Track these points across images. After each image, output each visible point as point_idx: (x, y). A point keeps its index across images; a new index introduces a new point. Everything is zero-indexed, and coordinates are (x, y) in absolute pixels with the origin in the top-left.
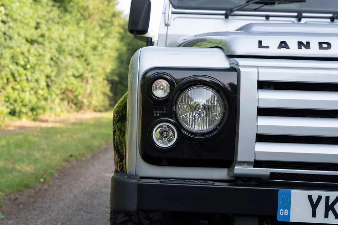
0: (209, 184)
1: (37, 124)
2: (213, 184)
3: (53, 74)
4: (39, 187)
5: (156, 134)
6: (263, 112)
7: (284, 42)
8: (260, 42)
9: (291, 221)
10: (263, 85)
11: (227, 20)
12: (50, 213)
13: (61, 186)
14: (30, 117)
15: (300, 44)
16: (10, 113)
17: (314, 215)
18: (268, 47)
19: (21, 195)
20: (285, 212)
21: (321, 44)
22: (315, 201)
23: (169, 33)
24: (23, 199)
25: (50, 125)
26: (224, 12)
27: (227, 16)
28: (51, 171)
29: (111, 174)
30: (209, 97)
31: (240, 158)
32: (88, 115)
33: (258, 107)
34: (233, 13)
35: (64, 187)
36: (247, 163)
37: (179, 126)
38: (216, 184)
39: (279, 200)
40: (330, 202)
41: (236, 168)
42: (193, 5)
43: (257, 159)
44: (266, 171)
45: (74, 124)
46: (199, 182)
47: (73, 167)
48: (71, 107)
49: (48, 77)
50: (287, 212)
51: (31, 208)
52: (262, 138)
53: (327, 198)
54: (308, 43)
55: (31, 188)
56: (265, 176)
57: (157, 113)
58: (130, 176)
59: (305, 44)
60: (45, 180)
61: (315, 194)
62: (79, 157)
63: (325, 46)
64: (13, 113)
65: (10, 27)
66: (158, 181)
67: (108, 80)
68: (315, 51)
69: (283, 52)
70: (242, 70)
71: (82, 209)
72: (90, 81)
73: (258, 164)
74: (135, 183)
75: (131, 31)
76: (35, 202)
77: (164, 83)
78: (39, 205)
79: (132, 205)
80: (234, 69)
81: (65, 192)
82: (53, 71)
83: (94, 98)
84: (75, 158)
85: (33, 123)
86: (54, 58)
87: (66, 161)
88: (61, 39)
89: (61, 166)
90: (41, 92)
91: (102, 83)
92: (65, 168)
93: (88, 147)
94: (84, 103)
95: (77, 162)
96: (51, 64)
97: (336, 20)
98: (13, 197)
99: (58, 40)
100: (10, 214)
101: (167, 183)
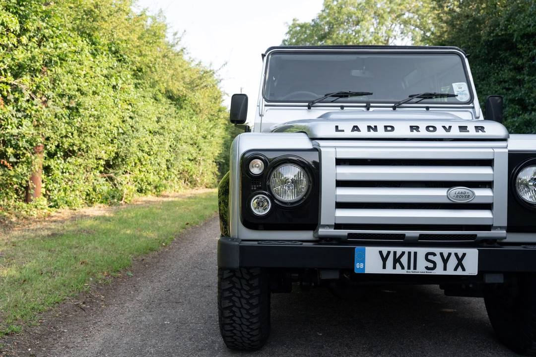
0: (298, 245)
1: (160, 199)
2: (301, 244)
3: (172, 159)
4: (162, 250)
5: (253, 203)
6: (341, 184)
7: (357, 127)
8: (337, 127)
9: (366, 273)
10: (340, 162)
11: (309, 110)
12: (170, 270)
13: (179, 248)
14: (154, 193)
15: (369, 128)
16: (138, 191)
17: (384, 267)
18: (343, 131)
19: (147, 257)
20: (361, 266)
21: (386, 127)
22: (385, 255)
23: (262, 122)
24: (148, 260)
25: (170, 199)
26: (307, 104)
27: (309, 107)
28: (171, 236)
29: (218, 238)
30: (296, 173)
31: (322, 222)
32: (201, 191)
33: (336, 181)
34: (314, 105)
35: (182, 249)
36: (329, 226)
37: (272, 197)
38: (304, 244)
39: (356, 256)
40: (397, 256)
41: (320, 230)
42: (282, 99)
43: (337, 222)
44: (344, 232)
45: (189, 198)
46: (290, 243)
47: (189, 233)
48: (187, 184)
49: (167, 161)
50: (362, 266)
51: (155, 267)
52: (340, 205)
53: (395, 253)
54: (376, 127)
55: (155, 251)
56: (344, 236)
57: (254, 187)
58: (233, 239)
59: (373, 127)
60: (166, 244)
61: (385, 250)
62: (194, 225)
63: (389, 129)
64: (140, 191)
65: (136, 122)
66: (256, 243)
67: (216, 162)
68: (381, 133)
69: (356, 134)
70: (322, 149)
71: (196, 267)
72: (202, 163)
73: (338, 226)
74: (237, 245)
75: (232, 121)
76: (158, 262)
77: (259, 162)
78: (162, 265)
79: (236, 263)
80: (316, 149)
81: (182, 254)
82: (172, 156)
83: (206, 177)
84: (191, 225)
85: (157, 198)
86: (172, 145)
87: (183, 228)
88: (177, 131)
89: (180, 232)
90: (163, 173)
91: (211, 165)
92: (183, 233)
93: (201, 216)
94: (197, 181)
95: (192, 228)
96: (170, 150)
97: (397, 109)
98: (140, 259)
99: (176, 131)
100: (138, 272)
101: (264, 244)
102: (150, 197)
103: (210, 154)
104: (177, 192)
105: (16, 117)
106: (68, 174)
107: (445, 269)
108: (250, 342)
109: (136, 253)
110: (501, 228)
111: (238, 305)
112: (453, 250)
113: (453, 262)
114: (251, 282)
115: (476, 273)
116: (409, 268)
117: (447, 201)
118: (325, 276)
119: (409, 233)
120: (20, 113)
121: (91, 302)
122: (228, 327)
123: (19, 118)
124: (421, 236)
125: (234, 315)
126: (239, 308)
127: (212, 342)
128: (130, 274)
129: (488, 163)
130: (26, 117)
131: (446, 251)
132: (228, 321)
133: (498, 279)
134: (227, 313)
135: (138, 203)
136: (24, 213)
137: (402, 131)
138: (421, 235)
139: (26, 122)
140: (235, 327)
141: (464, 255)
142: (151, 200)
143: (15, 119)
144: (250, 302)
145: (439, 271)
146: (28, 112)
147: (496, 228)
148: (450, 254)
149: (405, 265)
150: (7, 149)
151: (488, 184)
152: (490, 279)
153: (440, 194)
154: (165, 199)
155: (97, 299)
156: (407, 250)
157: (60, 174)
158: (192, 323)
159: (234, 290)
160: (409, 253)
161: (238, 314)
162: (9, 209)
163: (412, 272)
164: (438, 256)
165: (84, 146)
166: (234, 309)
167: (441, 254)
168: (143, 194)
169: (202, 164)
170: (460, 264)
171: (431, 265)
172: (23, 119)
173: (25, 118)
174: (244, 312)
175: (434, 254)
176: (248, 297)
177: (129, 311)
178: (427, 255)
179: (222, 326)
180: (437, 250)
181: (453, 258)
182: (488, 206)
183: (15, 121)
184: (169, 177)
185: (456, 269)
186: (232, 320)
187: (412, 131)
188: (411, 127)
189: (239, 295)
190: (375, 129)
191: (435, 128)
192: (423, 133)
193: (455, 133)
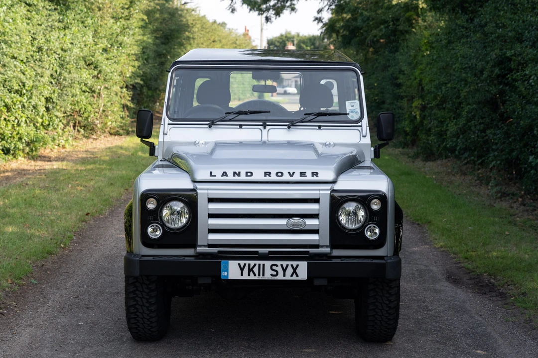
0: (181, 259)
2: (184, 259)
3: (55, 97)
4: (61, 253)
5: (150, 230)
6: (211, 216)
7: (225, 172)
8: (211, 173)
9: (230, 278)
10: (211, 200)
11: (210, 129)
12: (75, 277)
13: (81, 250)
15: (235, 173)
17: (242, 275)
18: (215, 176)
19: (46, 262)
20: (225, 274)
21: (247, 173)
22: (242, 267)
24: (48, 265)
25: (56, 165)
26: (208, 122)
28: (69, 234)
29: (124, 253)
30: (181, 207)
31: (199, 243)
32: (102, 144)
33: (208, 214)
34: (215, 124)
35: (85, 251)
36: (205, 246)
37: (163, 225)
38: (186, 258)
39: (222, 267)
40: (251, 267)
41: (198, 248)
43: (209, 243)
44: (215, 250)
45: (84, 161)
46: (175, 258)
47: (91, 228)
48: (79, 131)
49: (48, 100)
50: (227, 274)
51: (58, 273)
52: (211, 231)
53: (249, 265)
54: (239, 172)
55: (54, 254)
56: (215, 253)
57: (150, 218)
58: (135, 255)
60: (65, 245)
61: (242, 263)
62: (96, 215)
63: (249, 174)
66: (152, 258)
67: (127, 87)
68: (243, 177)
69: (225, 178)
71: (104, 273)
72: (104, 93)
73: (210, 246)
74: (138, 260)
75: (139, 135)
76: (60, 268)
77: (153, 200)
78: (65, 271)
79: (137, 273)
81: (86, 257)
82: (54, 92)
83: (110, 118)
84: (92, 216)
85: (33, 163)
86: (55, 74)
87: (83, 221)
88: (62, 49)
89: (79, 227)
90: (40, 120)
91: (119, 94)
92: (83, 229)
93: (106, 200)
94: (96, 125)
95: (95, 221)
96: (51, 83)
97: (292, 127)
98: (40, 265)
99: (59, 51)
100: (41, 280)
101: (157, 259)
102: (21, 162)
103: (117, 78)
104: (64, 147)
107: (284, 275)
108: (150, 332)
109: (34, 258)
110: (327, 247)
111: (140, 303)
112: (290, 263)
113: (290, 271)
114: (150, 286)
115: (306, 279)
116: (259, 275)
117: (287, 228)
118: (201, 281)
119: (261, 250)
121: (6, 308)
122: (133, 321)
124: (270, 253)
125: (138, 311)
126: (141, 306)
127: (121, 336)
128: (33, 281)
129: (317, 201)
131: (285, 263)
132: (133, 316)
133: (323, 282)
134: (132, 310)
135: (7, 174)
137: (258, 175)
140: (138, 321)
141: (298, 266)
142: (25, 167)
144: (150, 301)
145: (280, 277)
147: (322, 246)
148: (287, 265)
149: (257, 273)
151: (315, 216)
152: (317, 282)
153: (282, 222)
154: (47, 166)
155: (9, 305)
156: (257, 262)
158: (103, 324)
159: (137, 292)
160: (259, 265)
161: (141, 311)
163: (261, 277)
164: (280, 267)
166: (137, 306)
167: (282, 265)
168: (11, 157)
169: (103, 96)
170: (295, 272)
171: (275, 273)
174: (145, 308)
175: (277, 266)
176: (148, 297)
177: (44, 315)
178: (272, 266)
179: (129, 319)
180: (279, 263)
181: (290, 267)
182: (316, 232)
184: (51, 124)
185: (292, 276)
186: (136, 315)
187: (265, 176)
188: (265, 173)
189: (141, 296)
190: (239, 175)
191: (282, 174)
192: (273, 178)
193: (297, 177)
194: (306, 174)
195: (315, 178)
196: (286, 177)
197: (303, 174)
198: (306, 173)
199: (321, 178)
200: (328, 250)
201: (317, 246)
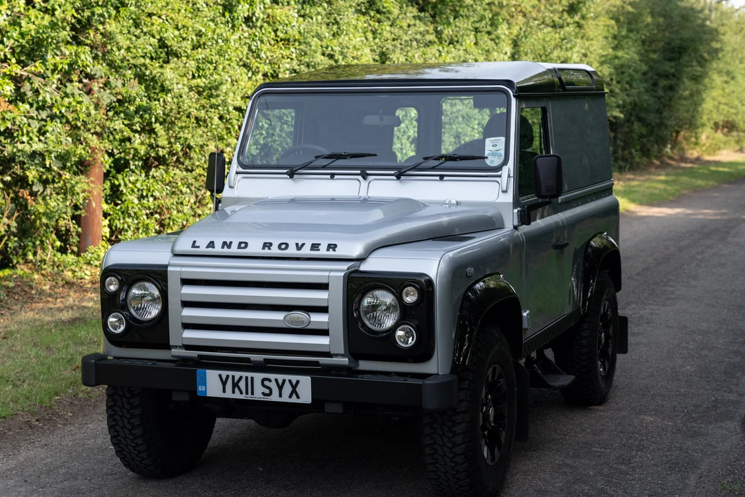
5: (110, 321)
6: (185, 304)
7: (212, 242)
8: (195, 242)
9: (209, 394)
11: (290, 179)
15: (225, 243)
17: (224, 391)
18: (198, 247)
20: (203, 388)
21: (240, 243)
22: (224, 379)
26: (289, 171)
27: (291, 175)
31: (171, 343)
33: (181, 301)
34: (298, 172)
36: (180, 347)
37: (128, 315)
38: (159, 363)
39: (198, 378)
40: (236, 381)
41: (173, 350)
43: (184, 343)
44: (194, 354)
52: (186, 326)
53: (233, 377)
54: (231, 243)
56: (195, 357)
59: (228, 243)
61: (224, 373)
63: (243, 245)
68: (234, 250)
69: (210, 251)
73: (188, 347)
79: (92, 381)
97: (402, 178)
105: (38, 119)
106: (151, 199)
107: (280, 396)
110: (343, 356)
112: (287, 377)
113: (287, 389)
114: (132, 401)
115: (310, 402)
116: (247, 393)
118: (176, 397)
119: (254, 357)
120: (45, 112)
121: (49, 420)
123: (42, 120)
129: (323, 287)
130: (52, 117)
131: (280, 377)
133: (338, 409)
136: (68, 275)
137: (255, 248)
138: (265, 360)
139: (55, 127)
141: (298, 382)
143: (36, 122)
144: (132, 421)
145: (275, 397)
146: (55, 110)
147: (337, 355)
148: (284, 381)
149: (244, 390)
150: (28, 173)
151: (323, 310)
152: (330, 408)
153: (278, 317)
155: (59, 416)
156: (244, 374)
157: (136, 201)
160: (247, 378)
162: (44, 267)
163: (249, 397)
164: (274, 382)
165: (178, 147)
167: (276, 380)
170: (294, 392)
171: (267, 391)
172: (49, 123)
173: (52, 120)
174: (127, 432)
175: (270, 380)
176: (129, 416)
178: (264, 380)
180: (272, 376)
181: (287, 383)
182: (324, 333)
183: (35, 125)
185: (290, 397)
187: (263, 248)
188: (265, 244)
189: (120, 413)
190: (229, 246)
191: (287, 245)
192: (275, 251)
193: (306, 251)
194: (320, 247)
195: (331, 253)
196: (292, 251)
197: (315, 247)
198: (320, 244)
199: (339, 253)
200: (345, 361)
201: (328, 355)
